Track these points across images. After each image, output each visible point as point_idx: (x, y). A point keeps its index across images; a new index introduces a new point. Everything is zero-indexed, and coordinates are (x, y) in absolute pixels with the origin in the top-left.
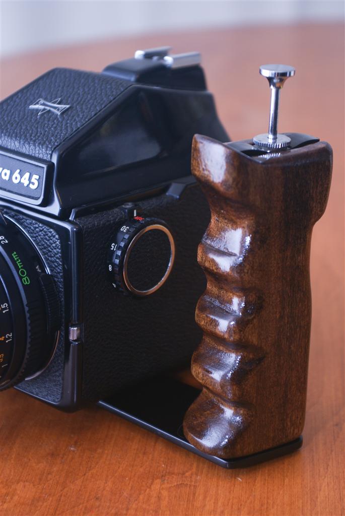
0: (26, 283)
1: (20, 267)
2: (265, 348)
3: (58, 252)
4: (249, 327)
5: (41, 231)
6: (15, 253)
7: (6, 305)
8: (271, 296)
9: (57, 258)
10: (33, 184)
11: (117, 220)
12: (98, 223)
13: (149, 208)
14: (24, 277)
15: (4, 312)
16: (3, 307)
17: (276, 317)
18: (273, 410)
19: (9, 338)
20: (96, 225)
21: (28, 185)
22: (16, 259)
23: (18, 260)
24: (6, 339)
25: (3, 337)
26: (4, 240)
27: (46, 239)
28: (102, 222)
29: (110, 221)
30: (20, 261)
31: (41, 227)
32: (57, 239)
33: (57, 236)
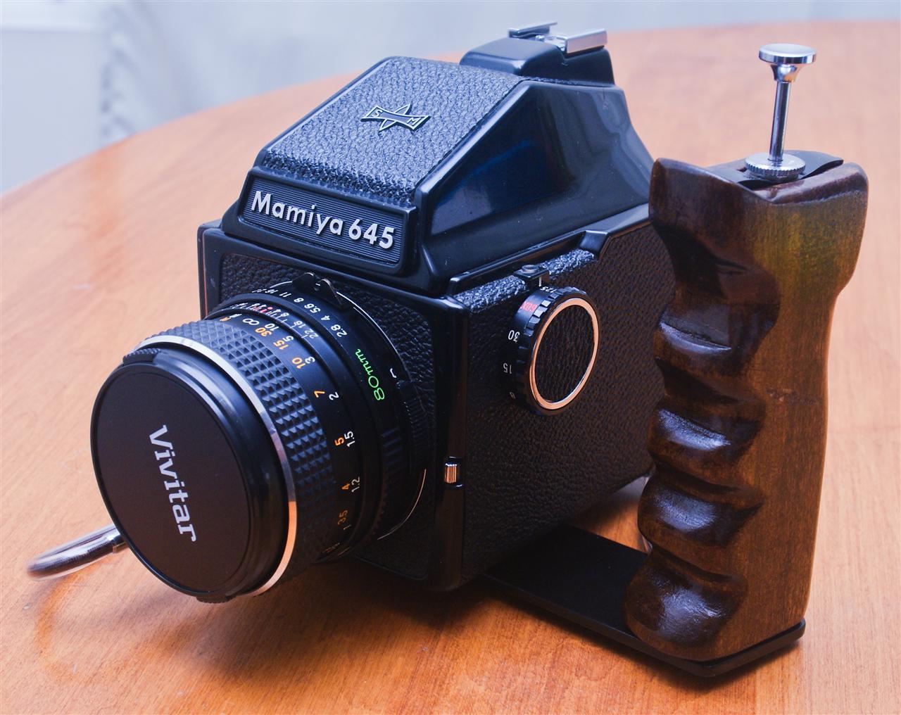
0: (380, 398)
1: (369, 373)
2: (764, 489)
3: (427, 348)
4: (743, 459)
5: (395, 314)
6: (360, 351)
7: (350, 434)
8: (776, 409)
9: (425, 356)
10: (386, 240)
11: (516, 293)
12: (489, 300)
13: (558, 272)
14: (376, 389)
15: (348, 445)
16: (346, 438)
17: (781, 441)
18: (770, 583)
19: (356, 484)
20: (487, 302)
21: (377, 242)
22: (361, 360)
23: (364, 362)
24: (351, 487)
25: (348, 485)
26: (340, 331)
27: (405, 327)
28: (495, 298)
29: (507, 295)
30: (368, 363)
31: (397, 308)
32: (425, 327)
33: (426, 323)
